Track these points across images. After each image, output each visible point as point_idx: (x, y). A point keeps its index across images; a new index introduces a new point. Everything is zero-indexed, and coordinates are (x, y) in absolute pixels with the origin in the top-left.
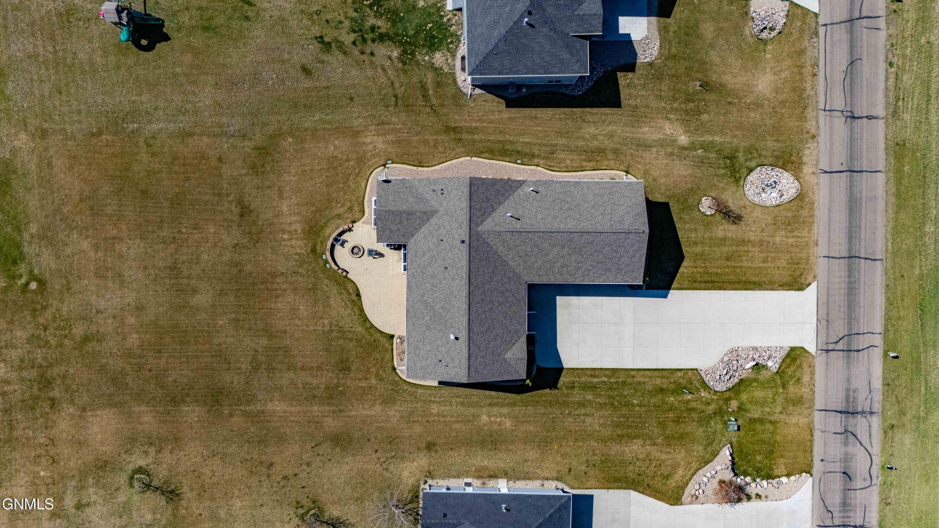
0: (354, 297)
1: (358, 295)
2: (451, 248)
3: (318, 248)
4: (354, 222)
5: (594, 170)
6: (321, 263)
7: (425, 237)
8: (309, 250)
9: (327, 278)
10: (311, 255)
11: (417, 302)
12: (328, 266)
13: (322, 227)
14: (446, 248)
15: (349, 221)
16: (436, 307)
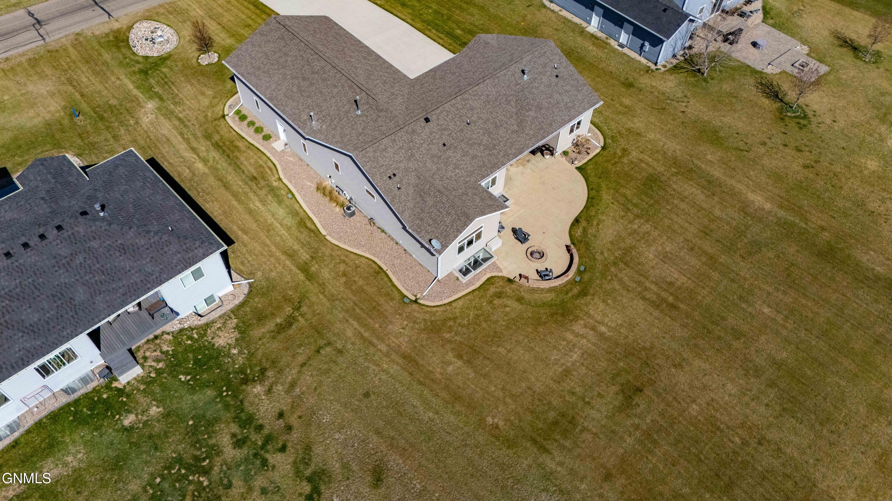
0: (583, 223)
1: (577, 221)
2: (445, 129)
3: (575, 291)
4: (510, 281)
5: (243, 138)
6: (586, 277)
7: (457, 167)
8: (589, 298)
9: (595, 259)
10: (591, 292)
11: (527, 134)
12: (582, 268)
13: (551, 306)
14: (449, 135)
15: (513, 286)
16: (514, 110)
